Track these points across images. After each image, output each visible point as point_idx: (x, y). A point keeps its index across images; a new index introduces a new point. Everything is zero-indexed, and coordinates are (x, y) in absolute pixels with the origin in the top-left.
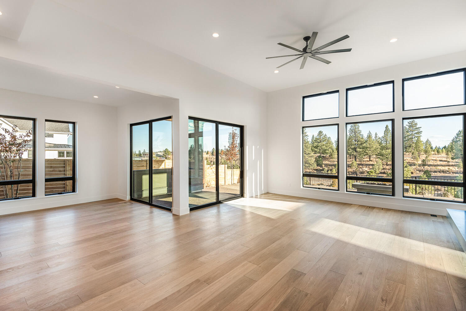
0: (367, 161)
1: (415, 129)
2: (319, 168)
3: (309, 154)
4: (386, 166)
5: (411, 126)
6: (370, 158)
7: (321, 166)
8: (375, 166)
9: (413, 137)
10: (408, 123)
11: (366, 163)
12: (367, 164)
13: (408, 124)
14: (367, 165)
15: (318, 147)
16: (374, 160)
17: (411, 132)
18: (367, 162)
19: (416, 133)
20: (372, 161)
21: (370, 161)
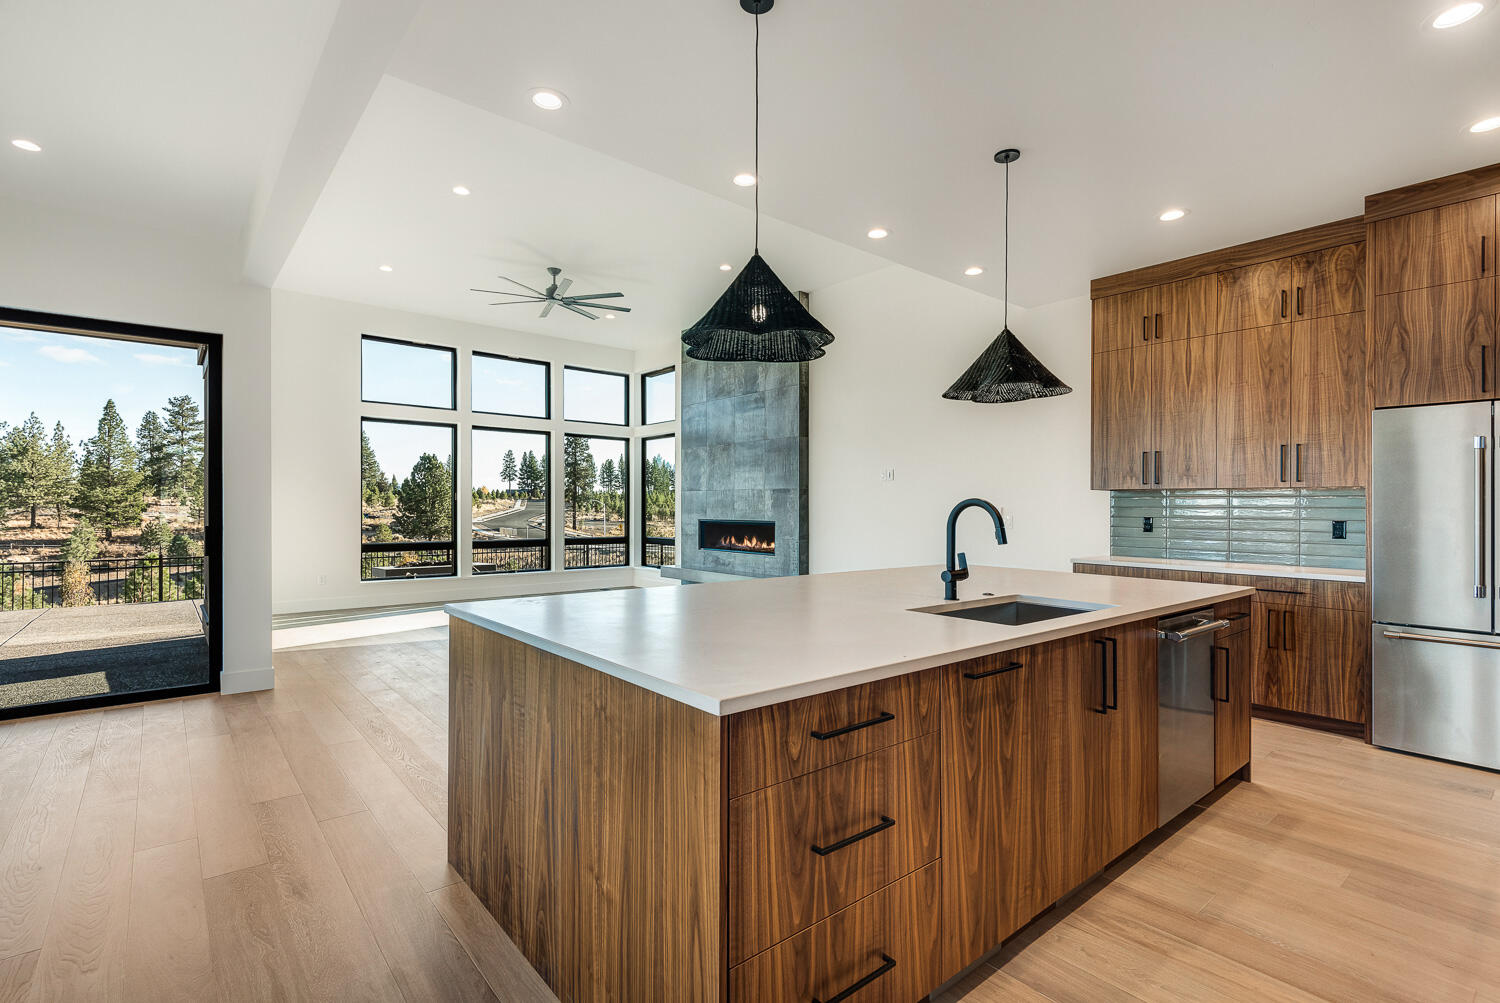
0: (23, 528)
1: (191, 424)
4: (106, 543)
5: (178, 413)
6: (33, 518)
8: (74, 545)
10: (171, 402)
11: (21, 537)
12: (24, 542)
13: (170, 407)
14: (23, 545)
16: (53, 523)
17: (180, 433)
18: (18, 531)
20: (40, 527)
21: (33, 526)
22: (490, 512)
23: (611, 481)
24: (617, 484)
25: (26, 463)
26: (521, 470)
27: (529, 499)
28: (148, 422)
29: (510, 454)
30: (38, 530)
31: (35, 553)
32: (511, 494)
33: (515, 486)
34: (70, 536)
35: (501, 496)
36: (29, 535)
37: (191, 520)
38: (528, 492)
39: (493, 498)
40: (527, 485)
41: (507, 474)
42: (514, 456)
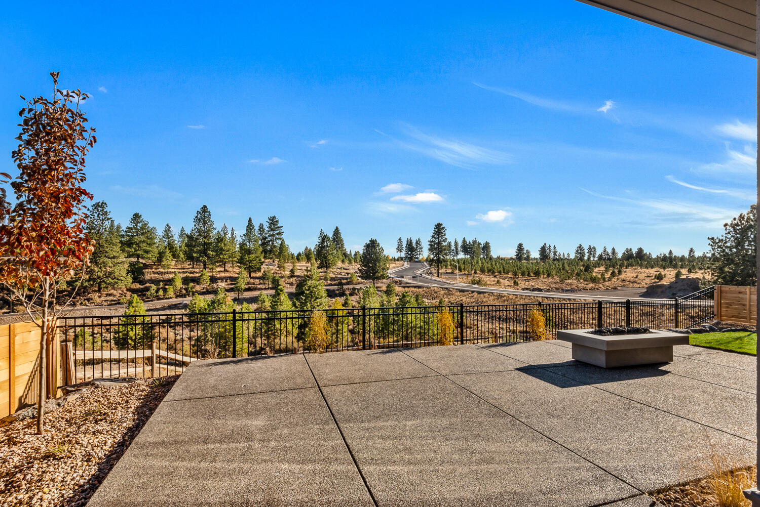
0: (221, 271)
1: (276, 228)
2: (138, 286)
3: (114, 257)
5: (271, 223)
6: (225, 267)
7: (141, 283)
8: (239, 279)
9: (274, 238)
10: (269, 219)
11: (221, 275)
12: (222, 277)
13: (269, 221)
14: (222, 279)
15: (132, 244)
16: (231, 269)
19: (277, 234)
20: (227, 271)
21: (225, 271)
22: (394, 267)
23: (450, 252)
24: (453, 254)
25: (223, 245)
26: (406, 247)
27: (410, 261)
28: (260, 228)
29: (400, 239)
30: (226, 273)
31: (226, 281)
32: (402, 259)
33: (403, 255)
34: (237, 275)
35: (398, 260)
36: (223, 274)
37: (278, 269)
38: (409, 258)
39: (395, 261)
40: (409, 254)
41: (399, 249)
42: (402, 240)
